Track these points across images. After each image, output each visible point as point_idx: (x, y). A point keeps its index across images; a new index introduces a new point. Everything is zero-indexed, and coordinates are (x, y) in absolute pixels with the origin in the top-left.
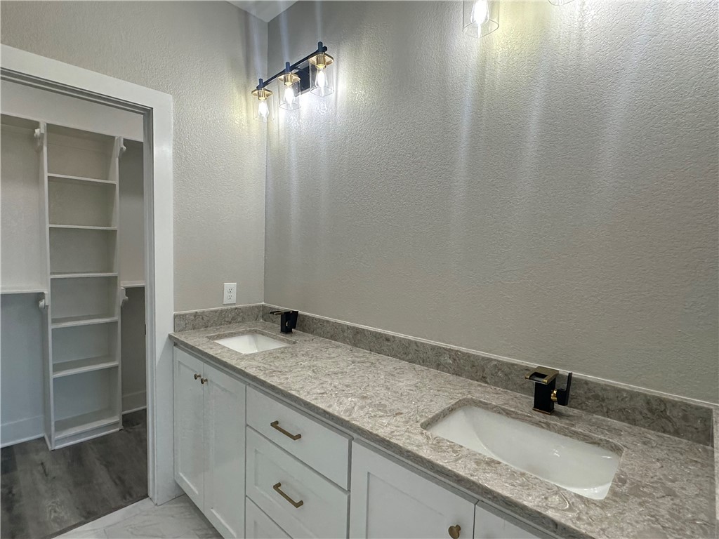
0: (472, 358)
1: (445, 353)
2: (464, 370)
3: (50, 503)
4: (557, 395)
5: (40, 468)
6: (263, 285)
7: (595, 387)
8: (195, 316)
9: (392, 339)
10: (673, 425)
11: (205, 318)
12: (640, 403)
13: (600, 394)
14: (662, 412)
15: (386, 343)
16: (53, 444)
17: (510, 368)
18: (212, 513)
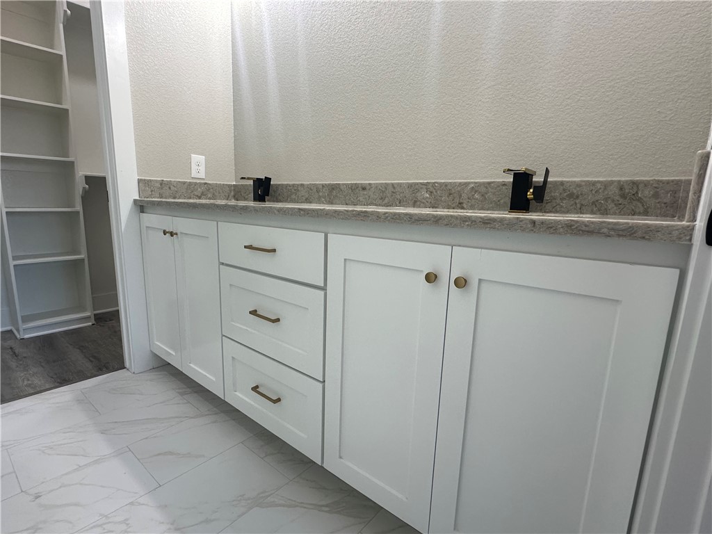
0: (449, 187)
1: (421, 188)
2: (441, 200)
3: (22, 374)
4: (533, 193)
5: (10, 350)
6: (233, 158)
7: (570, 186)
8: (161, 184)
9: (368, 188)
10: (643, 205)
11: (172, 188)
12: (614, 190)
13: (575, 192)
14: (634, 195)
15: (362, 192)
16: (21, 332)
17: (487, 188)
18: (191, 367)
